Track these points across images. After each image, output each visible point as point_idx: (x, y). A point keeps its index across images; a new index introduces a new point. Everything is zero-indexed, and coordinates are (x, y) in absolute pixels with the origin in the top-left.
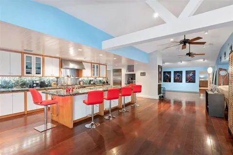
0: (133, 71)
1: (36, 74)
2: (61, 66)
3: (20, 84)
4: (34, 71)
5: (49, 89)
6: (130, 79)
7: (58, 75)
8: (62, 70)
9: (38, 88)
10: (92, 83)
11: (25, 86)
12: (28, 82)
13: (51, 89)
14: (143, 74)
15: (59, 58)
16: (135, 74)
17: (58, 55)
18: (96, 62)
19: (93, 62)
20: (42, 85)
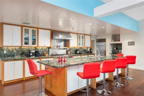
0: (119, 41)
1: (33, 44)
2: (52, 37)
3: (20, 53)
4: (30, 42)
5: (42, 58)
6: (115, 48)
7: (49, 45)
8: (53, 40)
9: (34, 57)
10: (78, 52)
11: (23, 55)
12: (26, 51)
13: (44, 58)
14: (132, 44)
15: (50, 30)
16: (121, 44)
17: (49, 27)
18: (81, 33)
19: (79, 32)
20: (37, 54)
